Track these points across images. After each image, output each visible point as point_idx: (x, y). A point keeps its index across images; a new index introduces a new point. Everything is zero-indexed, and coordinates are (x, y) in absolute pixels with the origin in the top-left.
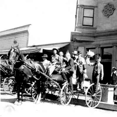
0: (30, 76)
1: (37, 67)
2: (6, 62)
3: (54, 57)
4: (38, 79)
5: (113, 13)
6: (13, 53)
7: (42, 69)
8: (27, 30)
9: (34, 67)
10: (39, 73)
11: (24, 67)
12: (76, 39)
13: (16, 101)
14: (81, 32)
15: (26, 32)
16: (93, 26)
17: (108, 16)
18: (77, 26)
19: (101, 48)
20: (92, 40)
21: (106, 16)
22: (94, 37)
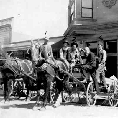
0: (54, 76)
1: (60, 66)
2: (16, 60)
3: (73, 53)
4: (61, 79)
5: (115, 3)
6: (36, 49)
7: (65, 67)
8: (10, 24)
9: (57, 66)
10: (63, 72)
11: (46, 65)
12: (76, 32)
13: (35, 106)
14: (81, 25)
15: (8, 26)
16: (92, 17)
17: (110, 7)
18: (75, 18)
19: (103, 41)
20: (92, 33)
21: (107, 7)
22: (95, 30)
